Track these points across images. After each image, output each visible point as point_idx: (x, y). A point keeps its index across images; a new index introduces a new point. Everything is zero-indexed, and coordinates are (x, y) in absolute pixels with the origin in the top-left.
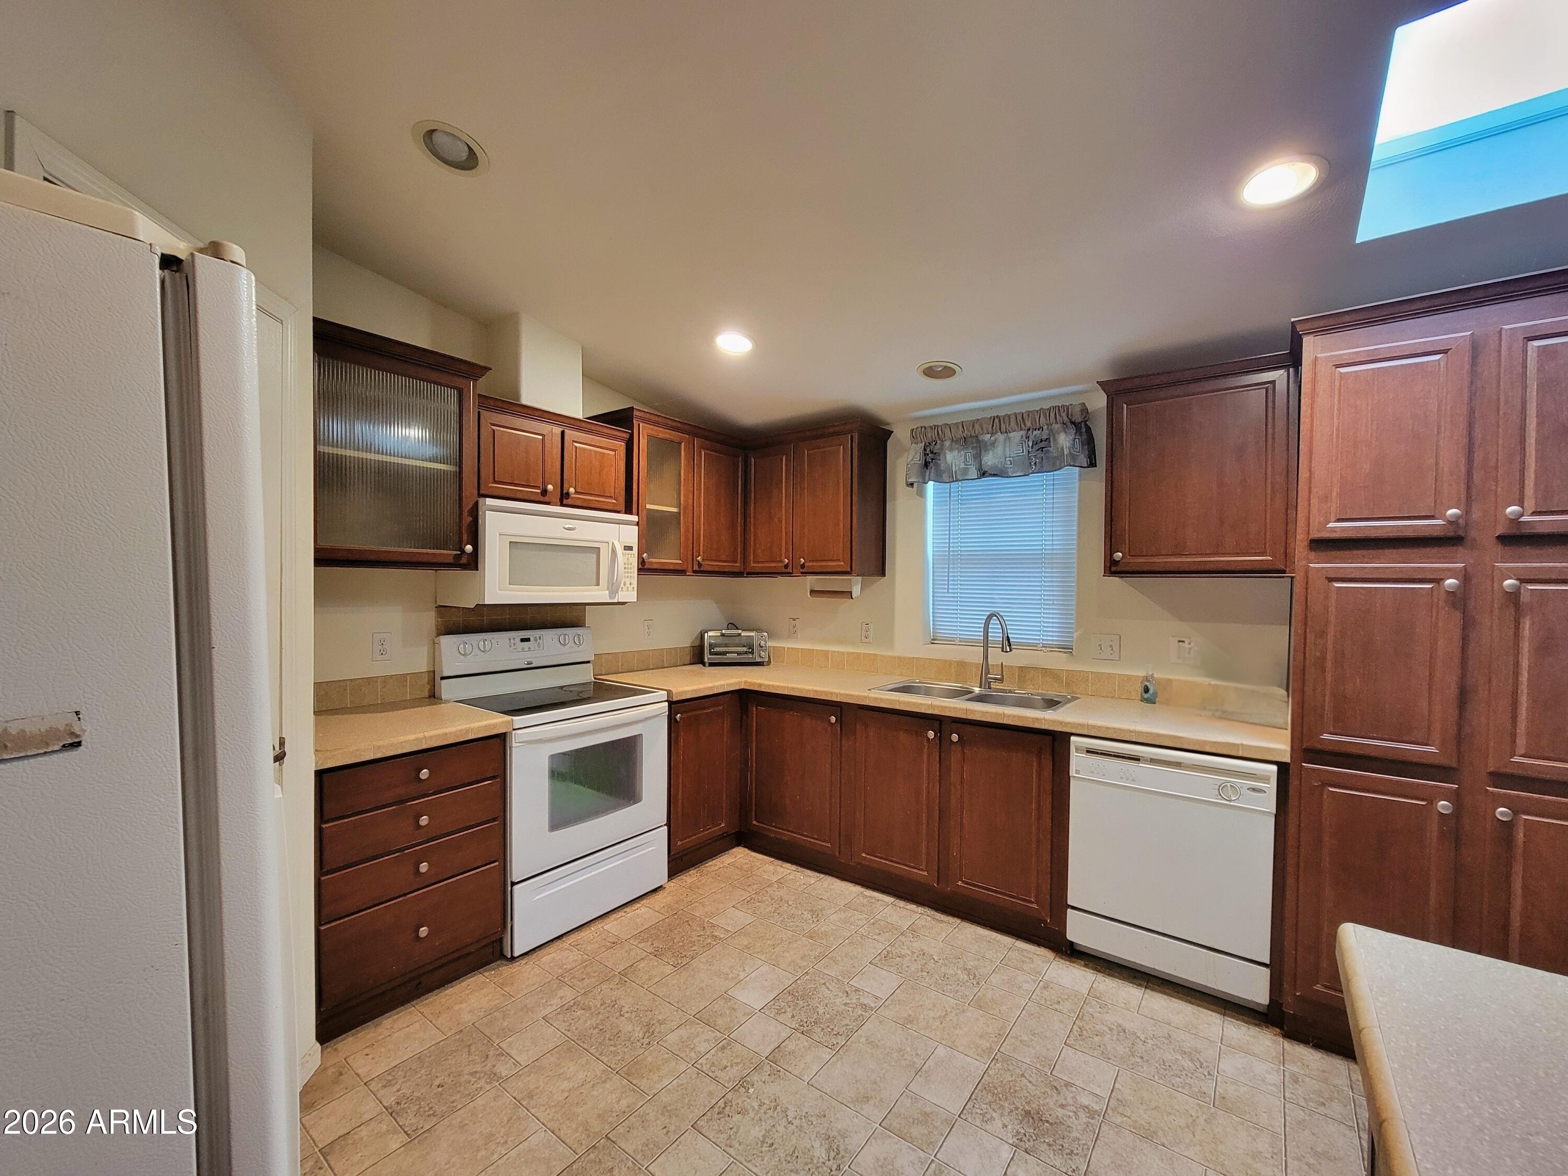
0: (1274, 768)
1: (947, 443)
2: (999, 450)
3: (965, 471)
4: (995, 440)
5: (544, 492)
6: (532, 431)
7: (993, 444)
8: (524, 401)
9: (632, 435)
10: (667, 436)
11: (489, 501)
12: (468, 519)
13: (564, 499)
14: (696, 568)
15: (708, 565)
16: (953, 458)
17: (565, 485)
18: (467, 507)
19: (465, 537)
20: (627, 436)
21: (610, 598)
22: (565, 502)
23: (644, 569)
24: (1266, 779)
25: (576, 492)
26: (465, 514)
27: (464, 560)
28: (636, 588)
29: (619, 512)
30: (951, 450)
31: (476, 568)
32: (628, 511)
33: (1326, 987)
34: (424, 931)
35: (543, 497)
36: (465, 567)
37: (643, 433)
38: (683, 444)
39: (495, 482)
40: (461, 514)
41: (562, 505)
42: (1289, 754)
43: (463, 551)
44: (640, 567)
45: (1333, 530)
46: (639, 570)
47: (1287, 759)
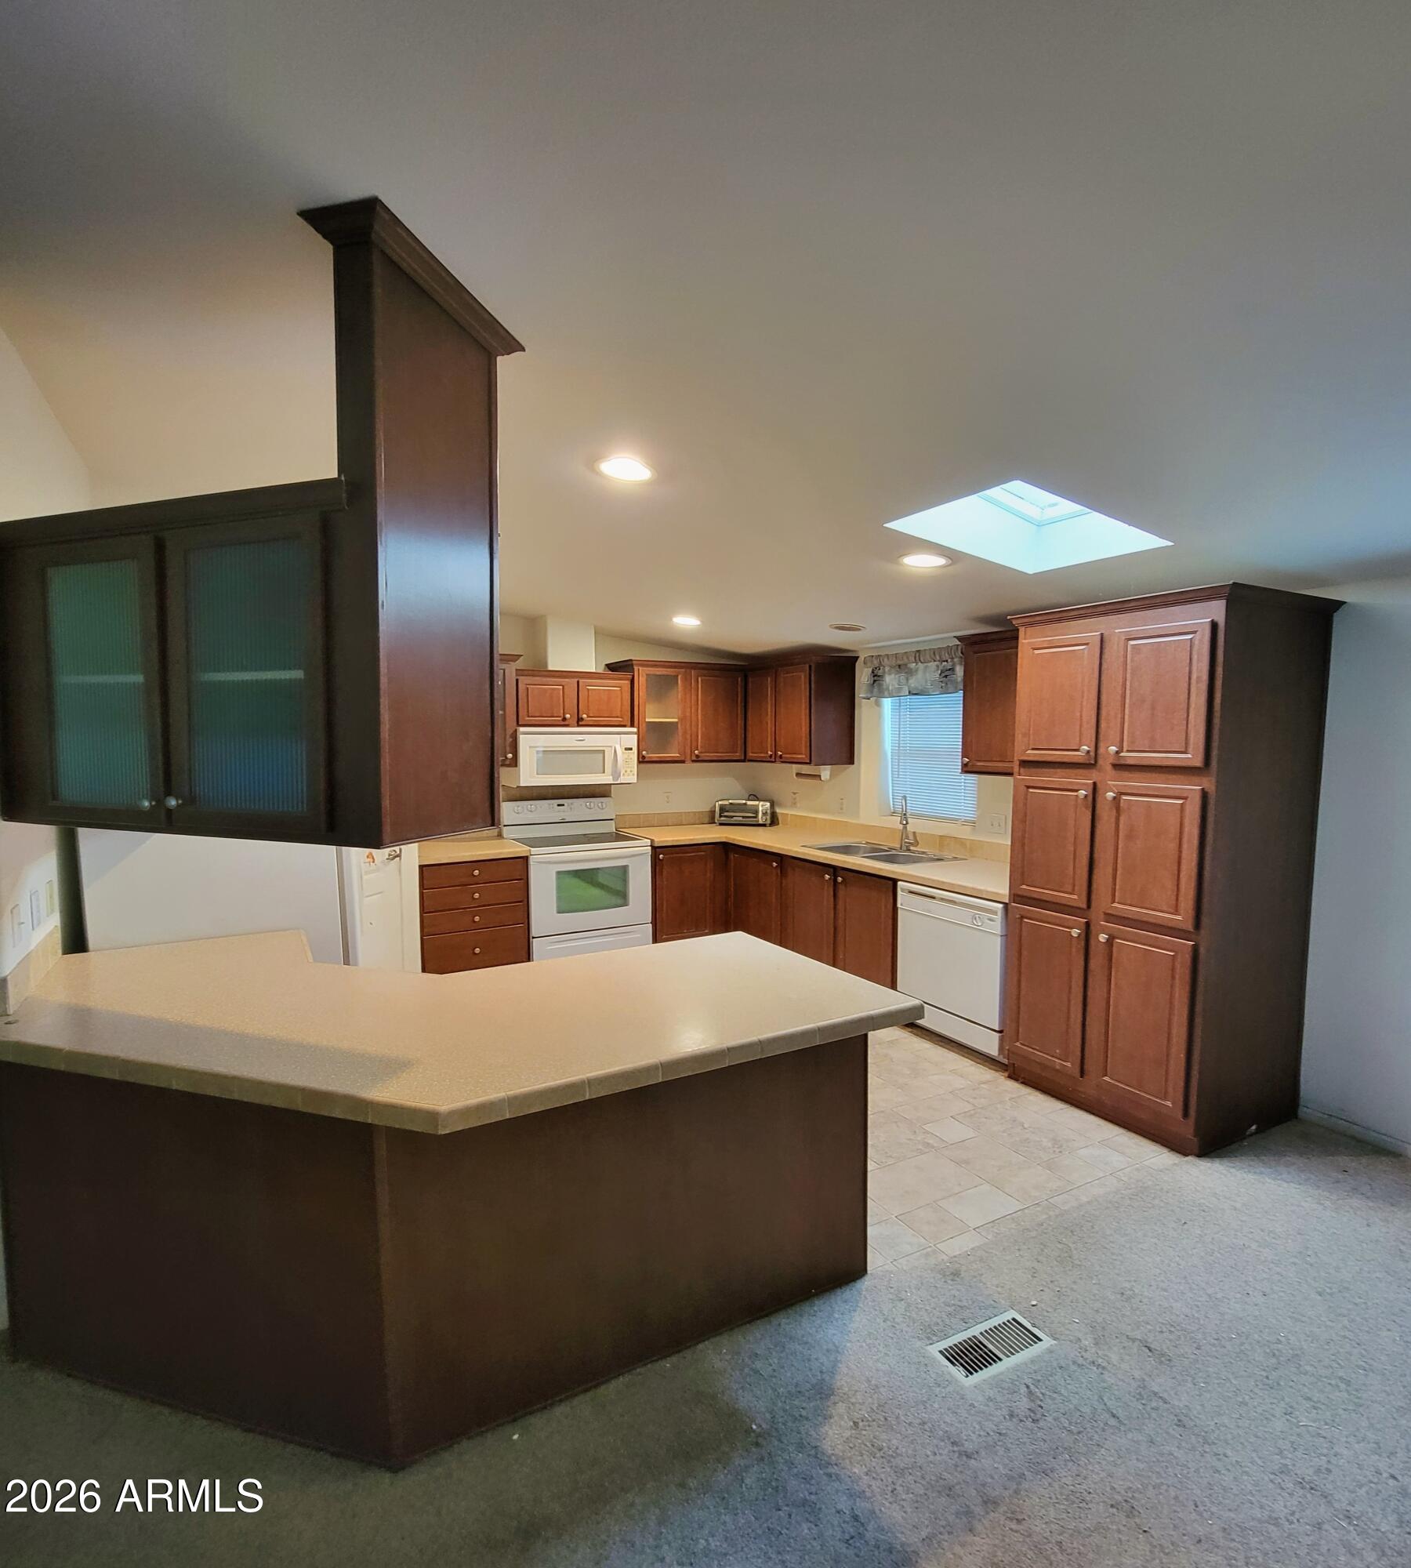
0: (1001, 906)
1: (887, 669)
2: (920, 675)
3: (899, 690)
4: (918, 668)
5: (564, 719)
6: (554, 686)
7: (917, 670)
8: (550, 668)
9: (633, 676)
10: (664, 673)
11: (522, 729)
12: (509, 740)
13: (579, 722)
14: (694, 758)
15: (704, 756)
16: (890, 680)
17: (580, 713)
18: (509, 732)
19: (508, 749)
20: (631, 677)
21: (614, 780)
22: (580, 723)
23: (642, 760)
24: (995, 913)
25: (588, 717)
26: (508, 737)
27: (508, 762)
28: (636, 773)
29: (624, 726)
30: (890, 674)
31: (516, 766)
32: (632, 725)
33: (1021, 1044)
34: (477, 950)
35: (564, 723)
36: (509, 766)
37: (641, 675)
38: (679, 677)
39: (528, 716)
40: (505, 738)
41: (579, 726)
42: (1007, 897)
43: (506, 758)
44: (641, 760)
45: (1029, 755)
46: (639, 762)
47: (1007, 901)
